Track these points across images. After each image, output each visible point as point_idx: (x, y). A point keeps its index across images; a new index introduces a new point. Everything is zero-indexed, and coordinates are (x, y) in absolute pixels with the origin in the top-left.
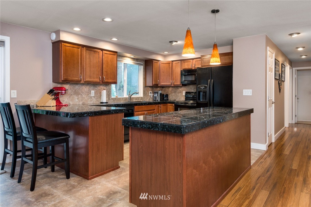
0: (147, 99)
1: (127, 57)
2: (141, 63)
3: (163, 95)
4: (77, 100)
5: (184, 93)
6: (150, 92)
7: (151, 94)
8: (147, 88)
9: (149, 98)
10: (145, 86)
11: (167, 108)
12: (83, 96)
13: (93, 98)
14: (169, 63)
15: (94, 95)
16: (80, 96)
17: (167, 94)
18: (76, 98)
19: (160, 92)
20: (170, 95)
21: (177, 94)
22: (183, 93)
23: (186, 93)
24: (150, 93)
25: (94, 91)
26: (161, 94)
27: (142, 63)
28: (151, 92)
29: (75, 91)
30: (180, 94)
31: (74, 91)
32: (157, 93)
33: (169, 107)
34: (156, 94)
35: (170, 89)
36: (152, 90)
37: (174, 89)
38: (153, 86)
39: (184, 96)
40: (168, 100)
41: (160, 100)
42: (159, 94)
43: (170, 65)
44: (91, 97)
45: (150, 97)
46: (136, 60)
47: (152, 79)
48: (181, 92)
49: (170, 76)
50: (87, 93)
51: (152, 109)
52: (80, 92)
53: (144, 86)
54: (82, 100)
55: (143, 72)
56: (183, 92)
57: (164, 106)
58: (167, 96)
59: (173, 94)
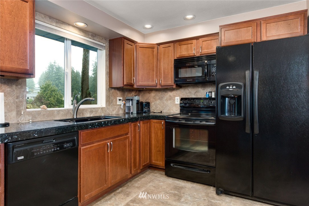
0: (113, 111)
2: (102, 44)
3: (142, 103)
5: (177, 99)
6: (118, 98)
7: (121, 102)
8: (113, 90)
9: (117, 110)
10: (111, 87)
11: (150, 127)
14: (151, 47)
17: (147, 101)
19: (136, 98)
20: (153, 103)
21: (165, 102)
22: (174, 100)
23: (182, 99)
24: (120, 100)
26: (138, 101)
27: (104, 45)
28: (121, 98)
30: (169, 102)
32: (132, 100)
33: (154, 126)
34: (130, 101)
35: (153, 94)
36: (123, 96)
37: (160, 94)
38: (125, 87)
40: (149, 111)
41: (137, 113)
42: (135, 102)
43: (153, 52)
45: (118, 107)
46: (90, 37)
47: (122, 73)
48: (172, 99)
49: (153, 71)
53: (108, 87)
55: (106, 61)
56: (176, 98)
57: (146, 125)
58: (148, 104)
59: (158, 102)
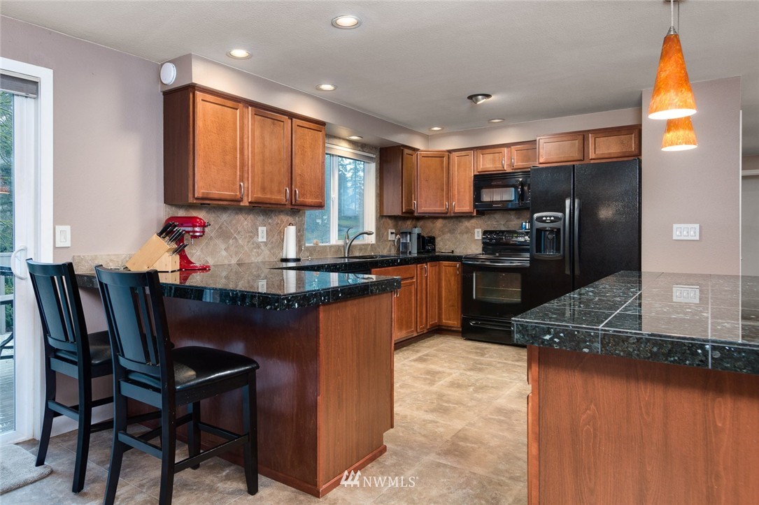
0: (384, 249)
1: (340, 138)
2: (372, 155)
3: (423, 237)
4: (224, 253)
5: (478, 232)
6: (390, 231)
7: (394, 235)
8: (384, 219)
9: (388, 247)
10: (381, 216)
11: (440, 273)
12: (240, 241)
13: (263, 247)
14: (440, 156)
15: (265, 240)
16: (231, 241)
17: (430, 235)
18: (223, 246)
19: (417, 231)
20: (439, 239)
21: (459, 236)
22: (474, 234)
23: (485, 233)
24: (392, 233)
25: (265, 229)
26: (419, 235)
27: (374, 156)
28: (394, 231)
29: (220, 228)
30: (465, 236)
31: (217, 227)
32: (410, 233)
33: (446, 271)
34: (406, 236)
35: (439, 223)
36: (396, 227)
37: (450, 224)
38: (404, 215)
39: (480, 242)
40: (434, 250)
41: (418, 253)
42: (415, 237)
43: (443, 162)
44: (258, 246)
45: (390, 243)
46: (360, 148)
47: (400, 196)
48: (470, 232)
49: (443, 190)
50: (248, 235)
51: (408, 276)
52: (232, 231)
53: (379, 215)
54: (236, 253)
55: (376, 178)
56: (476, 230)
57: (434, 268)
58: (432, 240)
59: (447, 236)
